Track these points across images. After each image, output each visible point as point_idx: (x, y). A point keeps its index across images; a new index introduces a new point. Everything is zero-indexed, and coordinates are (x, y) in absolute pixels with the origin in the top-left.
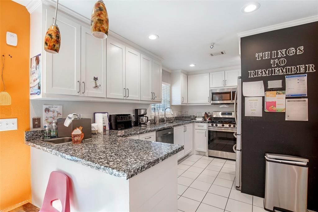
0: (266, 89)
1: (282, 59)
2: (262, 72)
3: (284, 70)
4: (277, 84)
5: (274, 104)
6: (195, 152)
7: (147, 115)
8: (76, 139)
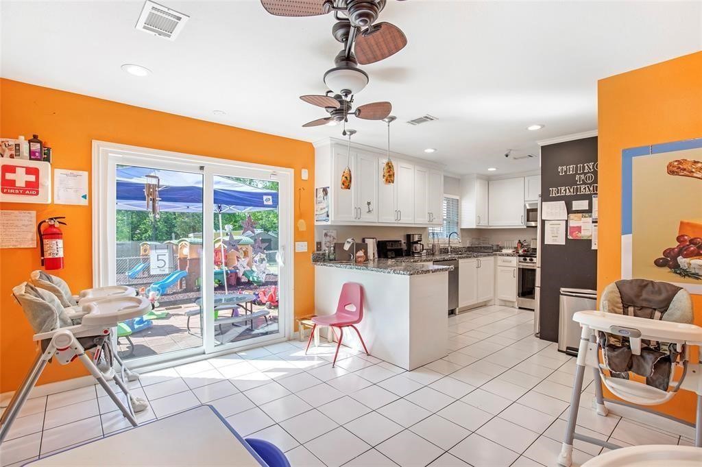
0: (570, 211)
1: (589, 174)
2: (565, 190)
3: (591, 189)
4: (584, 205)
5: (579, 229)
6: (497, 302)
7: (421, 242)
8: (359, 259)
